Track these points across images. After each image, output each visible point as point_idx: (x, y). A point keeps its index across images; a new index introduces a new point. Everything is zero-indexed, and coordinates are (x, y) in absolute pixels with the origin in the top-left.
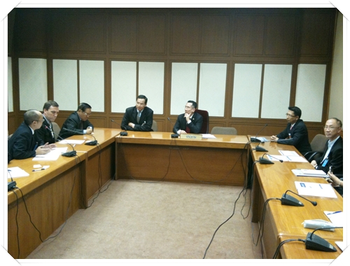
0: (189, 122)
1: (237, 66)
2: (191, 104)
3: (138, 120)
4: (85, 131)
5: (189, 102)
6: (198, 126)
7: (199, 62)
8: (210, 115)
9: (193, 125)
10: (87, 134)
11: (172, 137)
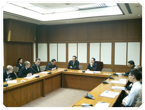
0: (92, 66)
1: (116, 44)
2: (93, 59)
3: (73, 65)
4: (52, 69)
5: (92, 58)
6: (95, 68)
7: (100, 42)
8: (104, 64)
9: (93, 68)
10: (53, 70)
11: (83, 72)
